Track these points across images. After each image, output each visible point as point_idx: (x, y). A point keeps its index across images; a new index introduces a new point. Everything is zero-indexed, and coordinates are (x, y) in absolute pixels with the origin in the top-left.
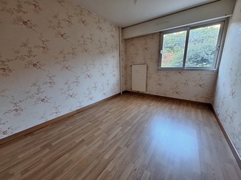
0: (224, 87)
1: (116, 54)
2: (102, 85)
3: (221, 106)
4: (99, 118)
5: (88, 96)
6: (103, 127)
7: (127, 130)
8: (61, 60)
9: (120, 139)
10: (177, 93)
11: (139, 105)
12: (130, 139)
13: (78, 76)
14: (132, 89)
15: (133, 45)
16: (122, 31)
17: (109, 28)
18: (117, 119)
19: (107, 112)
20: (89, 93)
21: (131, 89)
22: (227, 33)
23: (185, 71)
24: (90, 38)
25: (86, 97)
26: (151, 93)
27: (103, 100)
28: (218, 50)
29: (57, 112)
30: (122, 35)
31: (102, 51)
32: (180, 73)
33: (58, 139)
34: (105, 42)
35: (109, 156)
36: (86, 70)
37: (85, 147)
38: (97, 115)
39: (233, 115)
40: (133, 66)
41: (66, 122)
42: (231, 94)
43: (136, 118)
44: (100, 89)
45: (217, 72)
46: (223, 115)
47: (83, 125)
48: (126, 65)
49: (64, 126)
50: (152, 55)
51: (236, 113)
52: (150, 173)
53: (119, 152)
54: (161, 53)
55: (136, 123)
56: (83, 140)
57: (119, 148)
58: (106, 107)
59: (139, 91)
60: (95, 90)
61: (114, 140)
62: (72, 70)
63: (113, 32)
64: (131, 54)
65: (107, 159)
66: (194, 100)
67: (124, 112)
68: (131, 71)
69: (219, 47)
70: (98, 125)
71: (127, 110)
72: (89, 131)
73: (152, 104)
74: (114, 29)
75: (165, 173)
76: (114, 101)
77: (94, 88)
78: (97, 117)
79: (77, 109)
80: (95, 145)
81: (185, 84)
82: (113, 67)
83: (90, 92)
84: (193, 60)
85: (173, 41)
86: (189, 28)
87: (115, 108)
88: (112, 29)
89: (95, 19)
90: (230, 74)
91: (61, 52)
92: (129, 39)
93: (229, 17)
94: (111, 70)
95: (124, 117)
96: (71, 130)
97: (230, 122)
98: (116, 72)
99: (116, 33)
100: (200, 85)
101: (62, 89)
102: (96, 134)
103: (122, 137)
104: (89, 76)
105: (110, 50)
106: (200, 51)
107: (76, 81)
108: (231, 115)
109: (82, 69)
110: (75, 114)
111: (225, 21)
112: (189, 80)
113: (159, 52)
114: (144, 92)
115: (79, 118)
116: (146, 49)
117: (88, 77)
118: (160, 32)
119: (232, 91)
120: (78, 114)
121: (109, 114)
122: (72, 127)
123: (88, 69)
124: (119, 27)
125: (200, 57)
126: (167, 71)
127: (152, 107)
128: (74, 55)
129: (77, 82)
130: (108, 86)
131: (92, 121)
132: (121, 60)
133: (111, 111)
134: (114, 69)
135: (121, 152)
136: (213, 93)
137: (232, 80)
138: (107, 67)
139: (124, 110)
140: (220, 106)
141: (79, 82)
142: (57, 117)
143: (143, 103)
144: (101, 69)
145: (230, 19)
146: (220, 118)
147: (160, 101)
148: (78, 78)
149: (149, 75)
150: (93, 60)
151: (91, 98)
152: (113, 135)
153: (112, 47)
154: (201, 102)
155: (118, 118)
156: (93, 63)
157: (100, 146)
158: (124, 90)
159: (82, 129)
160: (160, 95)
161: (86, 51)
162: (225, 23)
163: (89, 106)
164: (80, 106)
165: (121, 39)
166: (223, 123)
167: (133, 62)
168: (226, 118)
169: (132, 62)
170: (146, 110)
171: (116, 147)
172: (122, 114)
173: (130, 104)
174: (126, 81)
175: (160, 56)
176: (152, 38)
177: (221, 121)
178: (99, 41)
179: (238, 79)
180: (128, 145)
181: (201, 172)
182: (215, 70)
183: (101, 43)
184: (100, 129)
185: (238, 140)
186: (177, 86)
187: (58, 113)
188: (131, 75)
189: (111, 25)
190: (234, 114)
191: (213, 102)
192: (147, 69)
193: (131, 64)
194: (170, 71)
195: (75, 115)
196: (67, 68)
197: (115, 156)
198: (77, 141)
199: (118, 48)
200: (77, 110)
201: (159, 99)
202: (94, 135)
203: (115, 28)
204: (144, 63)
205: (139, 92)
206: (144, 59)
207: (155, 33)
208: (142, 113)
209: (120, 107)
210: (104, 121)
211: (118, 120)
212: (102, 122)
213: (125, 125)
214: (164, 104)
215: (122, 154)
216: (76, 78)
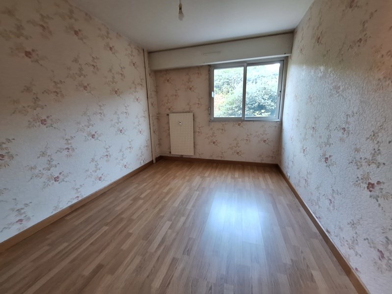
0: (292, 143)
1: (141, 94)
2: (121, 151)
3: (292, 167)
4: (122, 213)
5: (93, 173)
6: (136, 229)
7: (180, 225)
8: (28, 106)
9: (172, 244)
10: (238, 153)
11: (187, 178)
12: (190, 239)
13: (69, 138)
14: (172, 153)
15: (168, 81)
16: (149, 57)
17: (126, 50)
18: (158, 209)
19: (136, 199)
20: (95, 169)
21: (170, 153)
22: (287, 75)
23: (246, 122)
24: (92, 63)
25: (89, 177)
26: (203, 157)
27: (123, 178)
28: (280, 95)
29: (21, 220)
30: (149, 64)
31: (116, 90)
32: (239, 125)
33: (36, 280)
34: (121, 72)
35: (161, 281)
36: (87, 124)
37: (108, 279)
38: (118, 208)
39: (307, 177)
40: (171, 115)
41: (48, 237)
42: (302, 151)
43: (190, 200)
44: (117, 159)
45: (281, 123)
46: (295, 178)
47: (91, 235)
48: (159, 114)
49: (46, 248)
50: (199, 99)
51: (310, 174)
52: (233, 287)
53: (176, 268)
54: (213, 96)
55: (191, 210)
56: (100, 267)
57: (174, 261)
58: (133, 189)
59: (182, 155)
60: (107, 161)
61: (162, 248)
62: (55, 125)
63: (134, 56)
64: (166, 96)
65: (158, 287)
66: (259, 162)
67: (167, 193)
68: (168, 123)
69: (281, 92)
70: (125, 228)
71: (171, 189)
72: (108, 245)
73: (206, 175)
74: (135, 52)
75: (252, 278)
76: (145, 177)
77: (105, 158)
78: (119, 213)
79: (70, 204)
80: (128, 268)
81: (247, 140)
82: (137, 117)
83: (96, 166)
84: (249, 106)
85: (220, 77)
86: (246, 64)
87: (149, 189)
88: (132, 52)
89: (100, 29)
90: (297, 126)
91: (28, 89)
92: (160, 71)
93: (288, 57)
94: (134, 123)
95: (170, 203)
96: (64, 252)
97: (305, 187)
98: (144, 126)
99: (139, 59)
100: (265, 141)
101: (34, 168)
102: (125, 247)
103: (174, 239)
104: (93, 136)
105: (130, 88)
106: (256, 95)
107: (66, 147)
108: (306, 177)
109: (79, 123)
110: (66, 216)
111: (284, 60)
112: (251, 134)
113: (210, 94)
114: (191, 156)
115: (80, 221)
116: (190, 89)
117: (91, 137)
118: (209, 65)
119: (303, 147)
120: (75, 214)
121: (141, 202)
122: (65, 244)
123: (92, 122)
124: (144, 50)
125: (256, 102)
126: (223, 123)
127: (208, 179)
128: (59, 95)
129: (68, 149)
130: (130, 152)
131: (111, 221)
132: (150, 105)
133: (142, 196)
134: (139, 121)
135: (180, 267)
136: (279, 151)
137: (301, 134)
138: (126, 118)
139: (165, 190)
140: (290, 166)
141: (73, 150)
142: (22, 230)
143: (193, 173)
144: (117, 121)
145: (290, 60)
146: (292, 181)
147: (216, 167)
148: (69, 141)
149: (197, 130)
150: (100, 106)
151: (101, 177)
152: (159, 239)
153: (133, 83)
154: (266, 162)
155: (160, 206)
156: (100, 112)
157: (140, 267)
158: (159, 155)
159: (91, 244)
160: (215, 159)
161: (85, 88)
162: (285, 64)
163: (96, 193)
164: (78, 197)
165: (147, 69)
166: (297, 189)
167: (171, 109)
168: (299, 181)
169: (169, 109)
170: (200, 185)
171: (168, 260)
172: (164, 198)
173: (174, 179)
174: (160, 140)
175: (211, 100)
176: (198, 73)
177: (294, 186)
178: (110, 71)
179: (308, 133)
180: (188, 251)
181: (292, 260)
182: (278, 120)
183: (113, 74)
184: (130, 235)
185: (317, 207)
186: (237, 144)
187: (24, 222)
188: (169, 130)
189: (129, 45)
190: (309, 176)
191: (280, 161)
192: (194, 120)
193: (168, 112)
194: (227, 123)
195: (68, 218)
196: (43, 122)
197: (172, 278)
198: (87, 272)
199: (144, 84)
200: (71, 207)
201: (215, 165)
202: (122, 248)
203: (137, 51)
204: (188, 110)
205: (184, 157)
206: (188, 104)
207: (202, 66)
208: (196, 191)
209: (158, 186)
210: (134, 217)
211: (161, 210)
212: (130, 221)
213: (174, 217)
214: (224, 172)
215: (184, 269)
216: (66, 142)
